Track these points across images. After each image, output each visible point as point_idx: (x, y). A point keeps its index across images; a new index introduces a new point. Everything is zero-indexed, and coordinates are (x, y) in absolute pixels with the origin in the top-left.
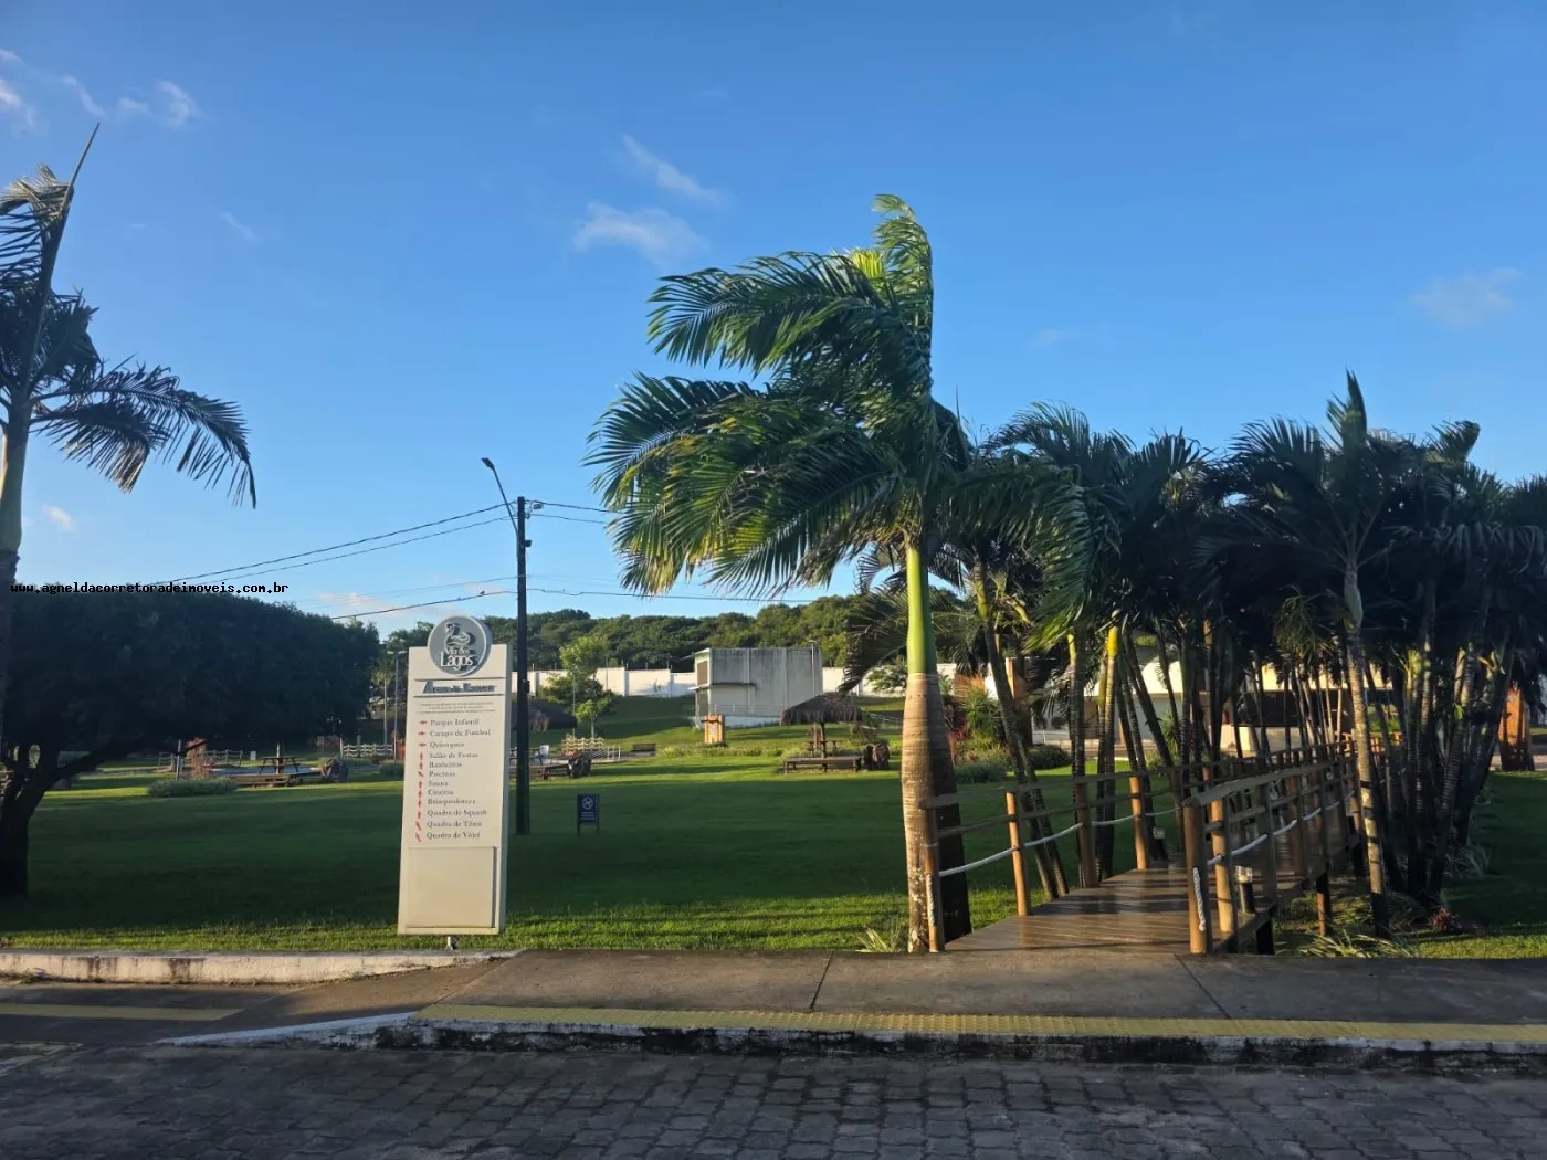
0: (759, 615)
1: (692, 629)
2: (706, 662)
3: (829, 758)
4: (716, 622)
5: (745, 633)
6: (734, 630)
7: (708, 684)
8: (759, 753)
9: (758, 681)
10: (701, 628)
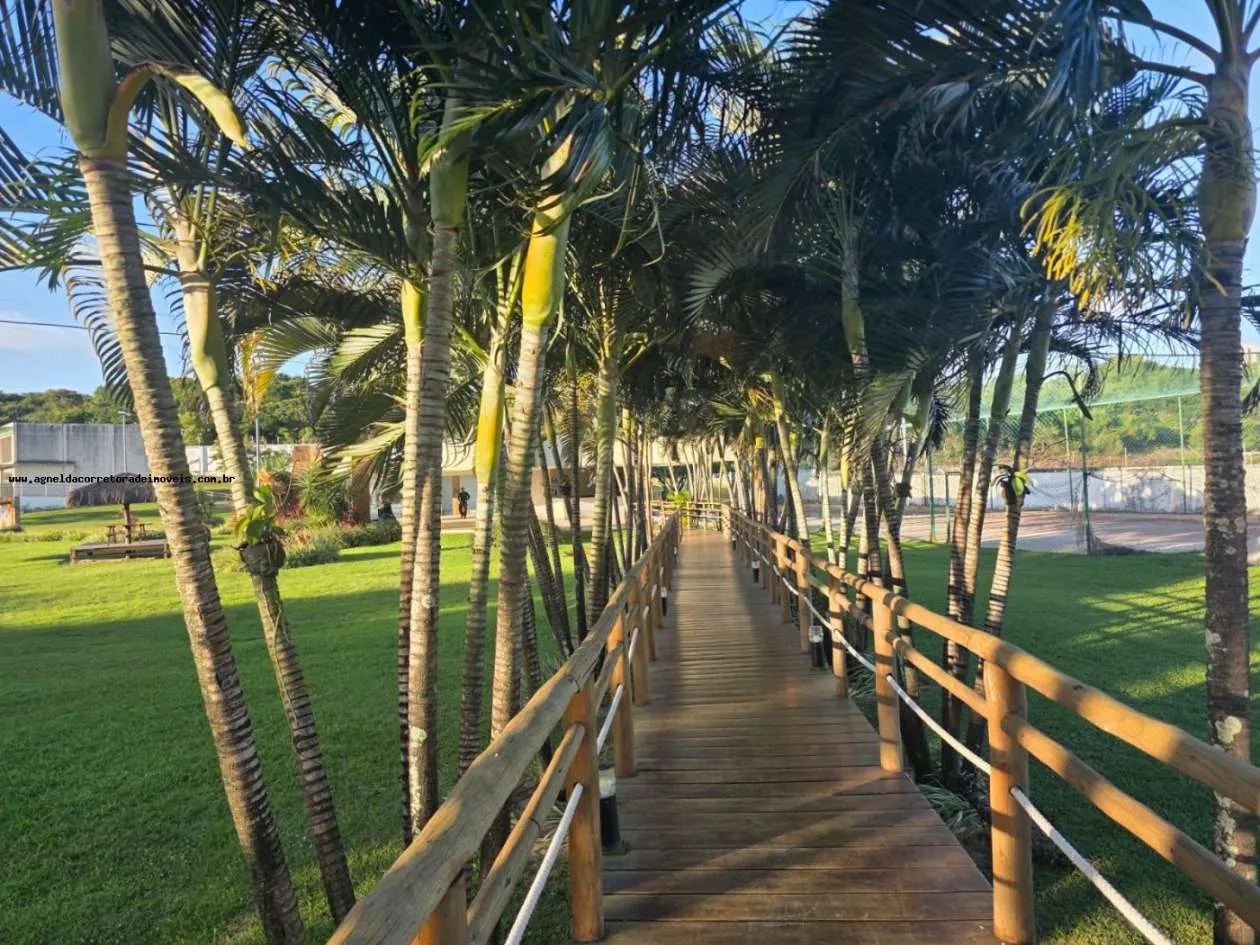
0: (97, 393)
1: (11, 405)
2: (9, 438)
3: (134, 544)
4: (41, 398)
5: (75, 410)
6: (61, 407)
7: (12, 461)
8: (59, 538)
9: (77, 459)
10: (23, 403)
